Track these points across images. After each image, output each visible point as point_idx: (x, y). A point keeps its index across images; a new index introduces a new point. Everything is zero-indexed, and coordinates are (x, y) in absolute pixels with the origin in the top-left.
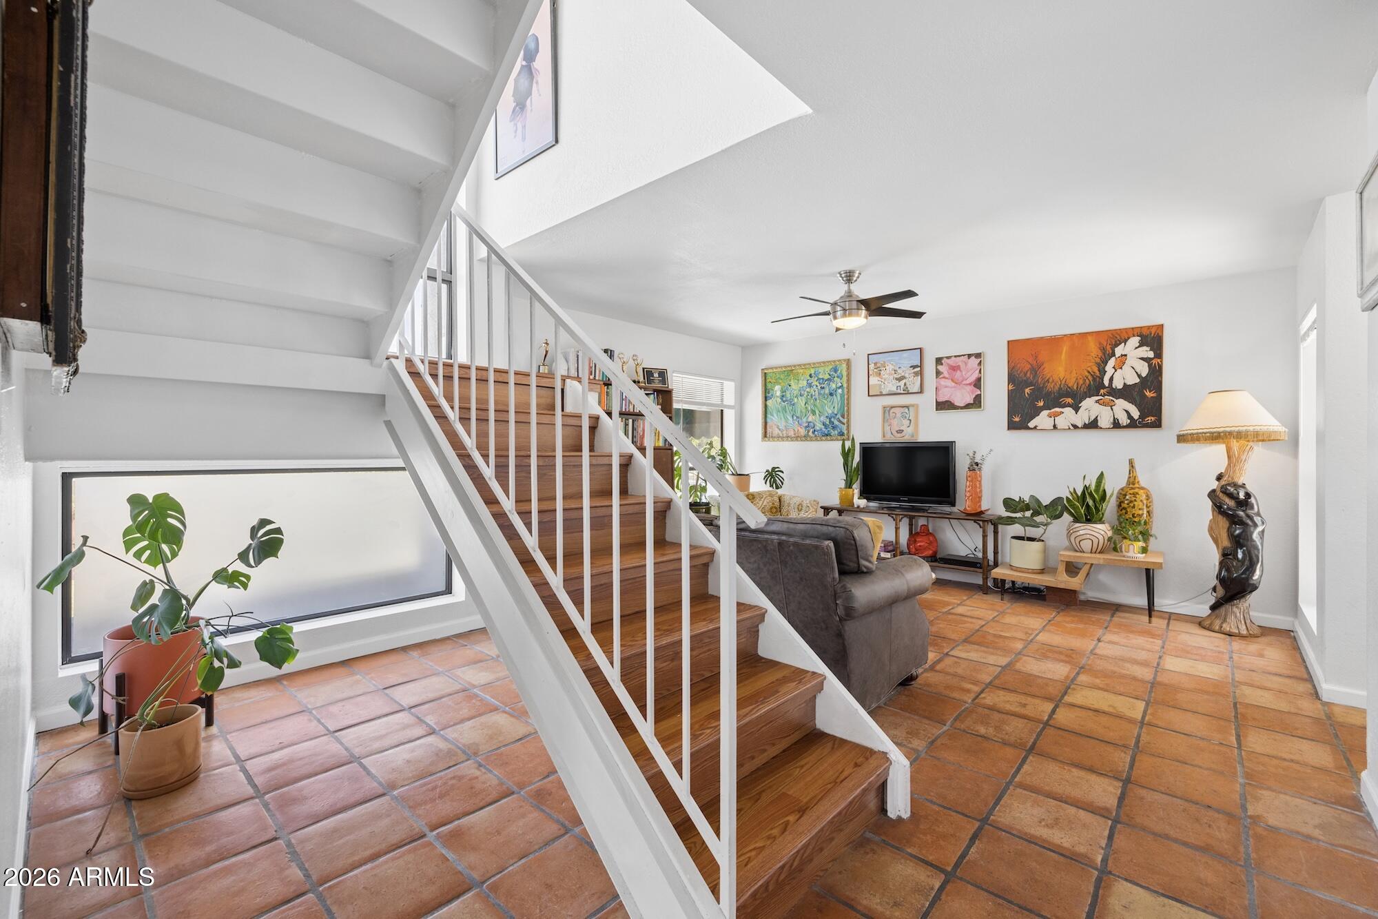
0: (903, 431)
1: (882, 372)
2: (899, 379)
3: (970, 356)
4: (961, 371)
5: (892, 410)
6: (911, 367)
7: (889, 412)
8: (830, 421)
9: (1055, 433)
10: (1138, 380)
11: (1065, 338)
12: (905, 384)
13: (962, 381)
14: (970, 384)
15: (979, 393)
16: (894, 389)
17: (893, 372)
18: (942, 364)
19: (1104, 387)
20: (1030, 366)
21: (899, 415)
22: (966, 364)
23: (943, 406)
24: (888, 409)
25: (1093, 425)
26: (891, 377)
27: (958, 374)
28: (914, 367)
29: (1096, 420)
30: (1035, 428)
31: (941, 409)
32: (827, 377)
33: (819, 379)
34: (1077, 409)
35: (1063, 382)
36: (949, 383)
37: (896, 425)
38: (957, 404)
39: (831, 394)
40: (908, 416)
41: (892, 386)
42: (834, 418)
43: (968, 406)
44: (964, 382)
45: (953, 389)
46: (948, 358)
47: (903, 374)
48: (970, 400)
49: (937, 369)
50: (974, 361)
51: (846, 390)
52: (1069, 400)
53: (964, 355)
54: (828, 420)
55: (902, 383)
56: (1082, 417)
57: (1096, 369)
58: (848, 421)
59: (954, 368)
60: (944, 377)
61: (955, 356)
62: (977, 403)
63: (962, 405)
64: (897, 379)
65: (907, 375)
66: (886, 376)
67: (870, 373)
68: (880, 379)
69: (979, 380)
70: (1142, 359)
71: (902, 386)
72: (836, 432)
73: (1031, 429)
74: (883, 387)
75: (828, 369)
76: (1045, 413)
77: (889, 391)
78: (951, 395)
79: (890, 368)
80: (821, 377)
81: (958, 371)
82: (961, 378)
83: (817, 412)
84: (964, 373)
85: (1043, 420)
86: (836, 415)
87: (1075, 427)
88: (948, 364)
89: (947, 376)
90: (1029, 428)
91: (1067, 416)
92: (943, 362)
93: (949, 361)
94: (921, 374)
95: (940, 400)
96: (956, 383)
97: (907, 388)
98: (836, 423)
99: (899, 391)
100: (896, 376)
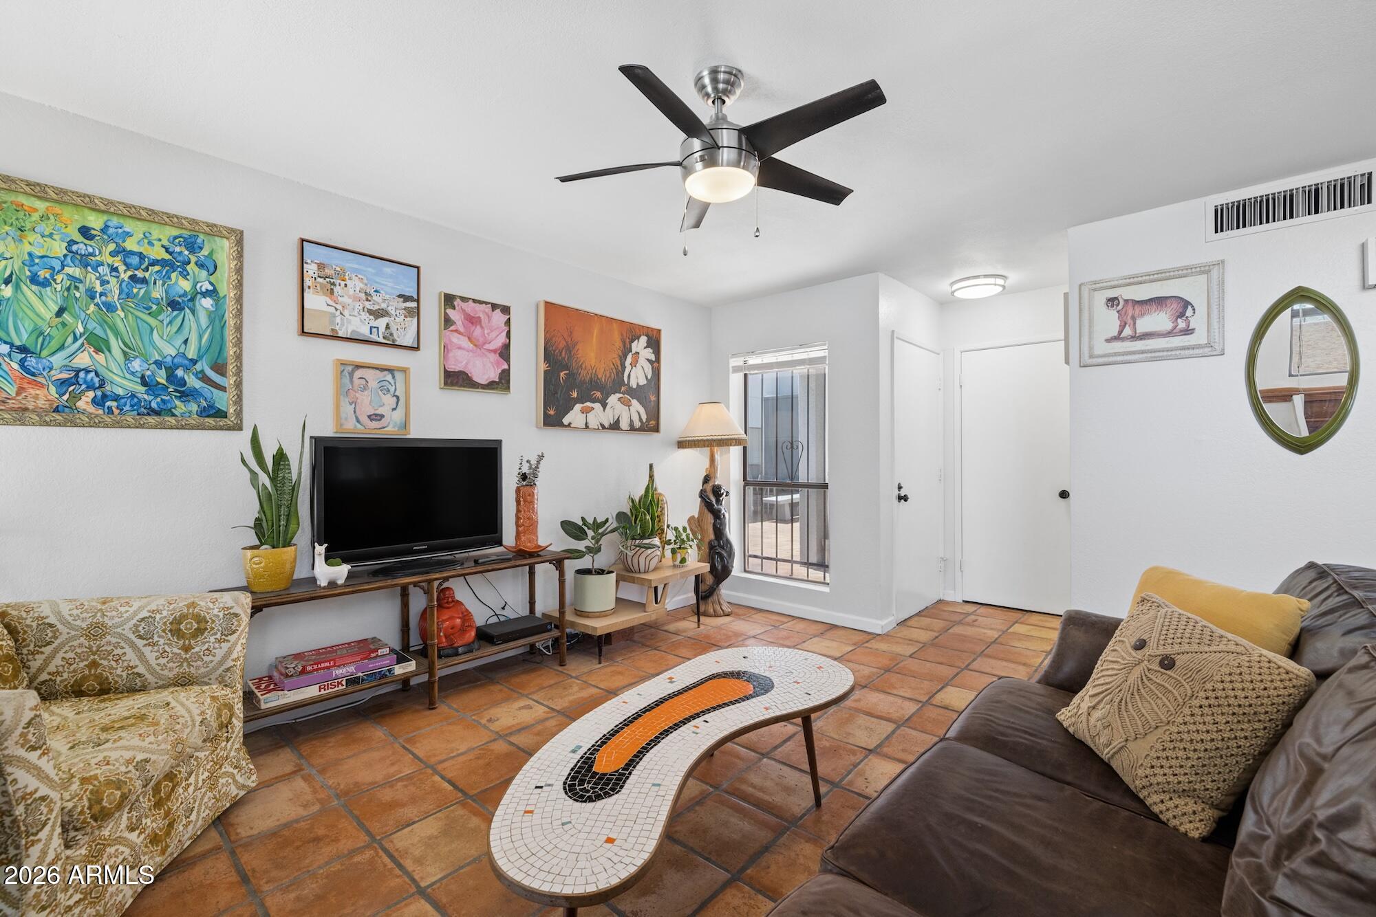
0: (382, 416)
1: (337, 289)
2: (378, 314)
3: (494, 306)
4: (482, 327)
5: (359, 373)
6: (400, 296)
7: (351, 374)
8: (171, 377)
9: (586, 434)
10: (645, 382)
11: (596, 318)
12: (388, 327)
13: (484, 344)
14: (494, 351)
15: (506, 367)
16: (364, 331)
17: (363, 296)
18: (454, 308)
19: (624, 385)
20: (565, 343)
21: (373, 384)
22: (489, 318)
23: (455, 379)
24: (350, 368)
25: (615, 426)
26: (359, 306)
27: (477, 331)
28: (406, 298)
29: (618, 422)
30: (569, 425)
31: (452, 384)
32: (158, 253)
33: (119, 251)
34: (604, 406)
35: (594, 371)
36: (464, 342)
37: (367, 404)
38: (476, 379)
39: (174, 305)
40: (392, 389)
41: (359, 324)
42: (186, 369)
43: (491, 386)
44: (487, 346)
45: (471, 354)
46: (464, 299)
47: (384, 306)
48: (494, 375)
49: (446, 314)
50: (499, 318)
51: (230, 306)
52: (598, 394)
53: (487, 303)
54: (163, 372)
55: (382, 323)
56: (607, 418)
57: (618, 360)
58: (239, 385)
59: (472, 320)
60: (456, 331)
61: (475, 301)
62: (502, 383)
63: (484, 382)
64: (370, 312)
65: (391, 310)
66: (345, 300)
67: (308, 282)
68: (331, 303)
69: (507, 347)
70: (648, 360)
71: (382, 329)
72: (194, 407)
73: (566, 426)
74: (338, 320)
75: (165, 234)
76: (578, 407)
77: (353, 331)
78: (467, 363)
79: (355, 285)
80: (130, 245)
81: (478, 327)
82: (481, 340)
83: (115, 344)
84: (486, 332)
85: (575, 416)
86: (194, 362)
87: (603, 427)
88: (463, 311)
89: (462, 329)
90: (562, 425)
91: (599, 415)
92: (455, 303)
93: (464, 305)
94: (417, 313)
95: (452, 367)
96: (475, 345)
97: (391, 334)
98: (193, 382)
99: (374, 337)
100: (368, 305)
